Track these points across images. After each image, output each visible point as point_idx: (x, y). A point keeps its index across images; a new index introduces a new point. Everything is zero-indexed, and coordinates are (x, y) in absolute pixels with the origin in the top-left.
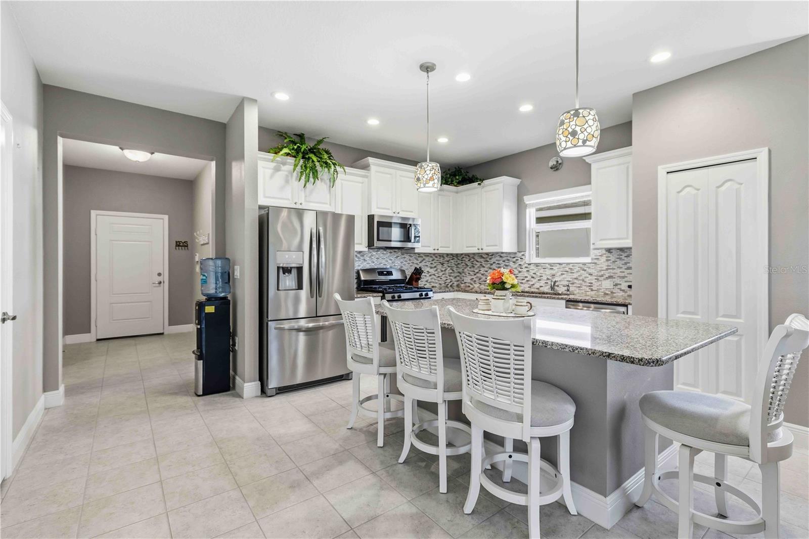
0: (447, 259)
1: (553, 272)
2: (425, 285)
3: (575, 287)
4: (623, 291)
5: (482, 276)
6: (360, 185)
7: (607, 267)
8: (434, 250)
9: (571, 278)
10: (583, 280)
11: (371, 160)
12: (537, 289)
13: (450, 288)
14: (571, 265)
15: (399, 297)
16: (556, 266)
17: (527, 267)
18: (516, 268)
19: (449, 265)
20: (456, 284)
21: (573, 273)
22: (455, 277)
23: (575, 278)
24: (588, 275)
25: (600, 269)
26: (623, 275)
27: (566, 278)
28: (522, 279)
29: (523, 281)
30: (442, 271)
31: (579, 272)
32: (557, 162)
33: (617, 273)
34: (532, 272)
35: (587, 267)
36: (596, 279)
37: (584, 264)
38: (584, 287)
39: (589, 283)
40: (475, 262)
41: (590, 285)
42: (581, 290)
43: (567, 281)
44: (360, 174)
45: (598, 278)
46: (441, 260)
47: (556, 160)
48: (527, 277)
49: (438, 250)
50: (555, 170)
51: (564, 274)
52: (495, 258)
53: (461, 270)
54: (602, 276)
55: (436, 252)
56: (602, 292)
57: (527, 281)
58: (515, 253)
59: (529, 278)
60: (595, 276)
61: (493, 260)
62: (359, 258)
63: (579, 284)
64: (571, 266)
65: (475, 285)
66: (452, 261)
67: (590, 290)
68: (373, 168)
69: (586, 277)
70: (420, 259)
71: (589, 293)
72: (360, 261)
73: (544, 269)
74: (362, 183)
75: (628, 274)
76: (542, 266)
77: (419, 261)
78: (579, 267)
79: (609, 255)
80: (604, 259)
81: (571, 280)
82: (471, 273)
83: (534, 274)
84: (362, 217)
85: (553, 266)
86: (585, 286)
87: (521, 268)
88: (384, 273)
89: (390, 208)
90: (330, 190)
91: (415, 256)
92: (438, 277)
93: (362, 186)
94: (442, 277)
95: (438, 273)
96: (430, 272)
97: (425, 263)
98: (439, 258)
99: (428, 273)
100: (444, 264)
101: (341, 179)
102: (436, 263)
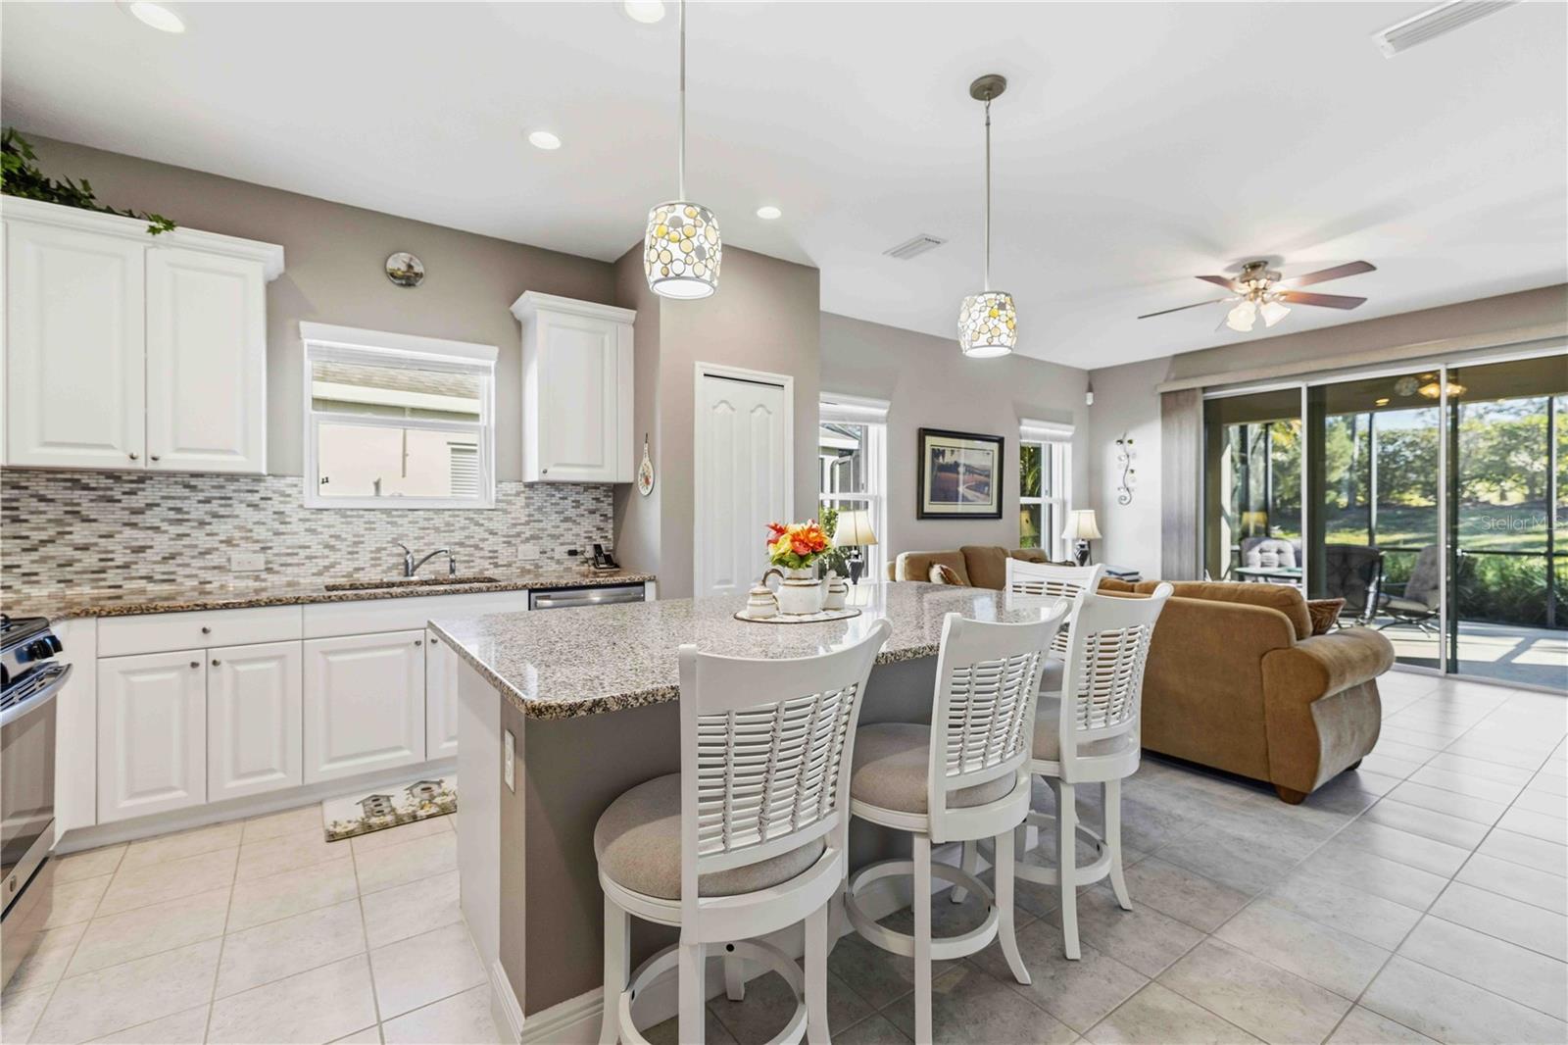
1: (396, 531)
4: (558, 562)
5: (78, 554)
7: (527, 519)
9: (447, 544)
10: (477, 547)
12: (346, 577)
14: (446, 512)
16: (406, 516)
17: (308, 520)
18: (260, 523)
21: (453, 531)
23: (456, 544)
24: (486, 535)
25: (514, 522)
26: (556, 532)
28: (288, 554)
29: (294, 560)
31: (468, 528)
32: (410, 267)
33: (546, 530)
34: (324, 534)
35: (485, 519)
36: (504, 542)
37: (475, 512)
38: (478, 561)
39: (491, 552)
40: (28, 503)
41: (491, 555)
42: (473, 567)
45: (510, 539)
47: (407, 261)
48: (309, 547)
50: (402, 285)
54: (518, 535)
56: (518, 568)
57: (308, 558)
58: (257, 478)
59: (316, 549)
60: (504, 536)
61: (146, 497)
63: (466, 555)
64: (445, 516)
65: (26, 589)
67: (492, 566)
69: (483, 540)
73: (366, 523)
75: (565, 530)
78: (466, 519)
79: (529, 493)
80: (521, 501)
83: (332, 536)
85: (394, 516)
86: (481, 558)
87: (282, 523)
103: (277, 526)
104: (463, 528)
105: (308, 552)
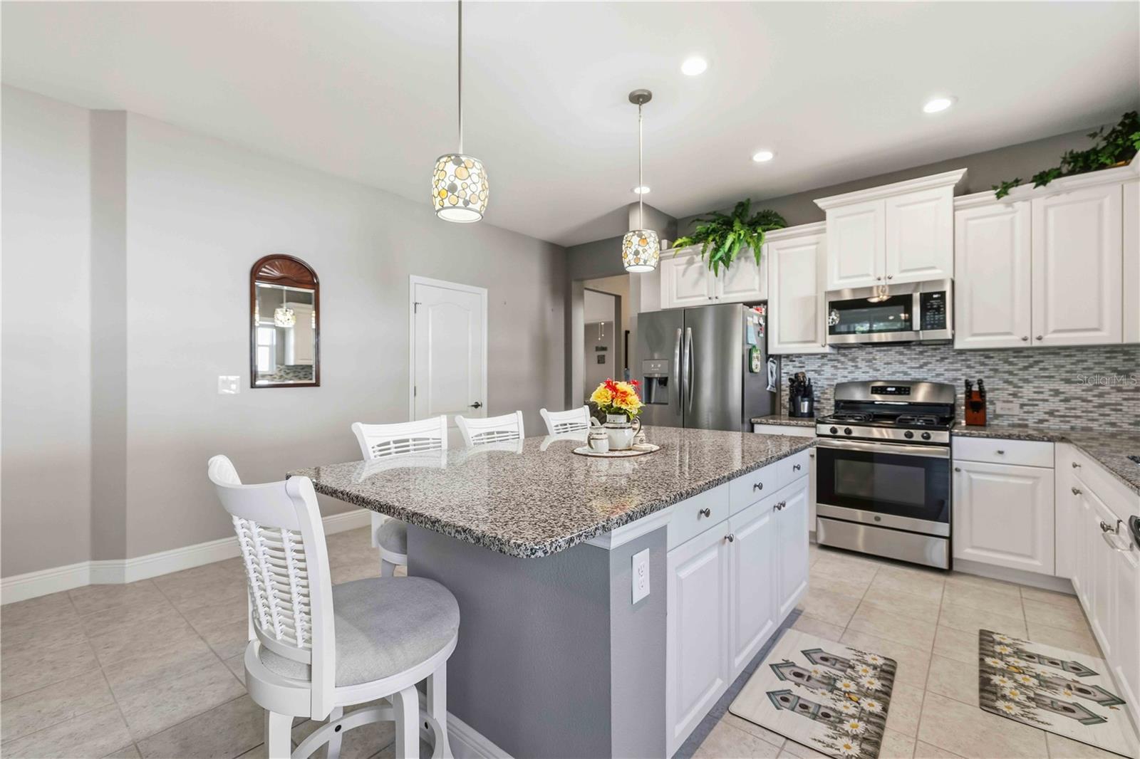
6: (814, 247)
8: (1025, 339)
11: (821, 203)
44: (810, 232)
46: (1119, 363)
49: (1040, 338)
55: (1036, 343)
62: (843, 363)
68: (829, 214)
70: (1022, 363)
72: (846, 368)
74: (817, 243)
84: (816, 298)
88: (889, 389)
89: (871, 273)
90: (759, 270)
91: (1002, 355)
92: (1102, 406)
93: (816, 249)
94: (1119, 407)
95: (1101, 395)
96: (1063, 393)
97: (1041, 369)
98: (1107, 358)
99: (1057, 393)
100: (1134, 371)
101: (778, 249)
102: (1092, 369)
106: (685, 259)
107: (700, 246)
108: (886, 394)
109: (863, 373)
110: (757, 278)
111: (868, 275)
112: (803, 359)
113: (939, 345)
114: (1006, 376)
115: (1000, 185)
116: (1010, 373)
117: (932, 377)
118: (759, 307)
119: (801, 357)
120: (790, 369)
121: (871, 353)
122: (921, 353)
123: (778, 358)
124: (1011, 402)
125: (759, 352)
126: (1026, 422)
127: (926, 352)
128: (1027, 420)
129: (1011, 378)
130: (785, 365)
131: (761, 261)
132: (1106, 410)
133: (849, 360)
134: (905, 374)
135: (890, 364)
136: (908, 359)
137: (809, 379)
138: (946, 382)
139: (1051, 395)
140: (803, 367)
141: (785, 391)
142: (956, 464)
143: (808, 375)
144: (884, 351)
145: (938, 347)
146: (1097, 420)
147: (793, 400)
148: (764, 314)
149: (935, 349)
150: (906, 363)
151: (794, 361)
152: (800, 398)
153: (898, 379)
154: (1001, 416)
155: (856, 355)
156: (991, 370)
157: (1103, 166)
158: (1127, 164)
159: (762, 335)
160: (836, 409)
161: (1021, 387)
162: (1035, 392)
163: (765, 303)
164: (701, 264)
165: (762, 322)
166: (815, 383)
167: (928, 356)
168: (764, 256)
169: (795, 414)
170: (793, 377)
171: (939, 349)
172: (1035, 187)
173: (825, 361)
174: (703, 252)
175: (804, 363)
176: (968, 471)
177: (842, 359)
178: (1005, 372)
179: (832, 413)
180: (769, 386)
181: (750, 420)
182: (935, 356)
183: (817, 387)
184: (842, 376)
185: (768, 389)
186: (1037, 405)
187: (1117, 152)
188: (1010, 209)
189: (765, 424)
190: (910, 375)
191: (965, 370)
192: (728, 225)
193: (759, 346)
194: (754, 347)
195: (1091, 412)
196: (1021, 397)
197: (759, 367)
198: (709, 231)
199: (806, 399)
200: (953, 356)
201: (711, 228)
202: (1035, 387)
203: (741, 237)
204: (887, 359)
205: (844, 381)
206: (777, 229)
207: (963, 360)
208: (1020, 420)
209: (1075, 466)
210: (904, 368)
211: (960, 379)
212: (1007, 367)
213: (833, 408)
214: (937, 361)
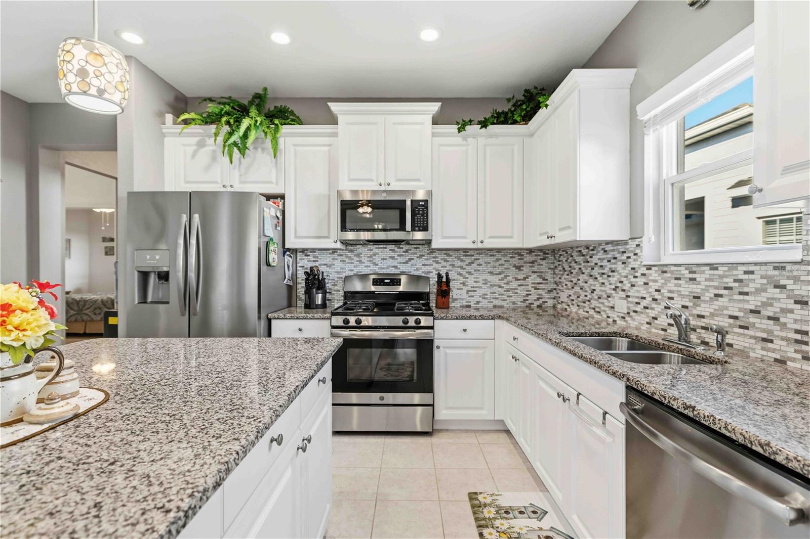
0: (528, 258)
1: (696, 289)
2: (478, 303)
3: (751, 337)
5: (581, 292)
6: (326, 148)
8: (473, 242)
9: (740, 310)
11: (334, 107)
12: (663, 330)
13: (536, 310)
14: (740, 268)
15: (358, 322)
16: (703, 272)
17: (645, 275)
18: (626, 277)
19: (535, 269)
20: (550, 303)
21: (747, 294)
22: (550, 291)
23: (752, 311)
24: (792, 306)
27: (727, 308)
28: (636, 303)
29: (639, 308)
30: (517, 279)
31: (765, 290)
34: (653, 286)
35: (788, 278)
37: (780, 267)
38: (778, 344)
39: (797, 332)
40: (573, 264)
41: (798, 337)
42: (774, 351)
43: (731, 317)
44: (323, 133)
46: (516, 261)
48: (645, 299)
49: (482, 242)
51: (721, 296)
52: (596, 254)
53: (557, 279)
55: (480, 246)
59: (648, 300)
61: (595, 259)
62: (349, 258)
63: (763, 330)
64: (739, 273)
66: (543, 262)
67: (799, 356)
68: (341, 119)
69: (784, 311)
70: (468, 260)
71: (798, 365)
72: (352, 263)
73: (677, 279)
74: (330, 145)
76: (672, 272)
77: (467, 262)
78: (762, 277)
81: (740, 314)
82: (569, 284)
83: (657, 291)
84: (329, 196)
85: (694, 272)
86: (783, 339)
87: (635, 277)
88: (386, 281)
89: (374, 179)
90: (276, 163)
91: (457, 254)
92: (508, 291)
93: (329, 150)
94: (516, 291)
95: (507, 283)
96: (490, 282)
97: (478, 265)
98: (511, 257)
99: (486, 282)
100: (523, 266)
101: (294, 145)
102: (503, 265)
103: (633, 280)
104: (758, 291)
105: (644, 303)
106: (194, 140)
107: (213, 128)
108: (384, 285)
109: (366, 267)
110: (274, 171)
111: (371, 180)
112: (316, 254)
113: (419, 244)
114: (459, 270)
115: (461, 122)
116: (462, 268)
117: (415, 270)
118: (276, 200)
119: (315, 252)
120: (305, 263)
121: (372, 250)
122: (407, 251)
123: (295, 251)
124: (462, 289)
125: (276, 246)
126: (470, 304)
127: (410, 250)
128: (470, 302)
129: (462, 271)
130: (300, 259)
131: (278, 154)
132: (510, 293)
133: (355, 256)
134: (396, 267)
135: (385, 259)
136: (398, 256)
137: (323, 273)
138: (423, 275)
139: (483, 284)
140: (317, 261)
141: (300, 283)
142: (436, 343)
143: (322, 269)
144: (381, 248)
145: (418, 246)
146: (505, 300)
147: (308, 292)
148: (281, 207)
149: (416, 248)
150: (397, 259)
151: (309, 256)
152: (314, 290)
153: (391, 272)
154: (456, 300)
155: (360, 251)
156: (450, 265)
157: (515, 122)
158: (527, 124)
159: (279, 228)
160: (345, 299)
161: (467, 278)
162: (475, 282)
163: (282, 197)
164: (214, 148)
165: (279, 215)
166: (328, 276)
167: (412, 254)
168: (281, 151)
169: (310, 305)
170: (308, 271)
171: (419, 248)
172: (480, 129)
173: (335, 255)
174: (216, 135)
175: (318, 257)
176: (444, 348)
177: (350, 254)
178: (458, 267)
179: (341, 304)
180: (286, 280)
181: (268, 315)
182: (416, 254)
183: (329, 280)
184: (350, 269)
185: (285, 282)
186: (476, 291)
187: (523, 114)
188: (465, 142)
189: (282, 319)
190: (399, 269)
191: (435, 265)
192: (244, 111)
193: (277, 238)
194: (271, 239)
195: (503, 295)
196: (467, 285)
197: (276, 260)
198: (223, 112)
199: (319, 291)
200: (428, 254)
201: (225, 109)
202: (475, 278)
203: (258, 124)
204: (383, 256)
205: (350, 274)
206: (294, 124)
207: (434, 257)
208: (466, 302)
209: (514, 339)
210: (395, 263)
211: (432, 272)
212: (459, 263)
213: (343, 298)
214: (417, 257)
